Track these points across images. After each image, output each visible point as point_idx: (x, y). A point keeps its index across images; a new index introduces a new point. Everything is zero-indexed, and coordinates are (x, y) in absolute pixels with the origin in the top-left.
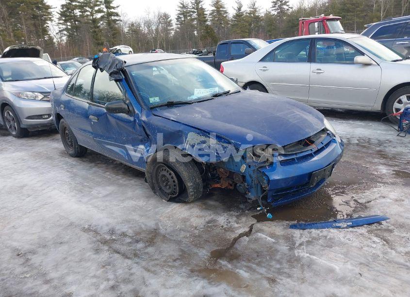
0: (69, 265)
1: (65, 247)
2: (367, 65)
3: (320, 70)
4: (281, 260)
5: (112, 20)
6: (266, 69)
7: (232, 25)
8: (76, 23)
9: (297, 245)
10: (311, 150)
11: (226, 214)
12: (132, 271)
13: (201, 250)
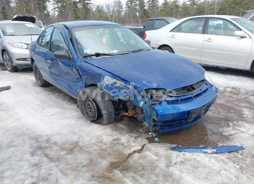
0: (10, 162)
1: (13, 149)
2: (242, 37)
3: (210, 39)
4: (159, 174)
5: (86, 3)
6: (173, 37)
7: (161, 10)
8: (64, 3)
9: (173, 163)
10: (192, 94)
11: (128, 135)
12: (51, 172)
13: (104, 160)
